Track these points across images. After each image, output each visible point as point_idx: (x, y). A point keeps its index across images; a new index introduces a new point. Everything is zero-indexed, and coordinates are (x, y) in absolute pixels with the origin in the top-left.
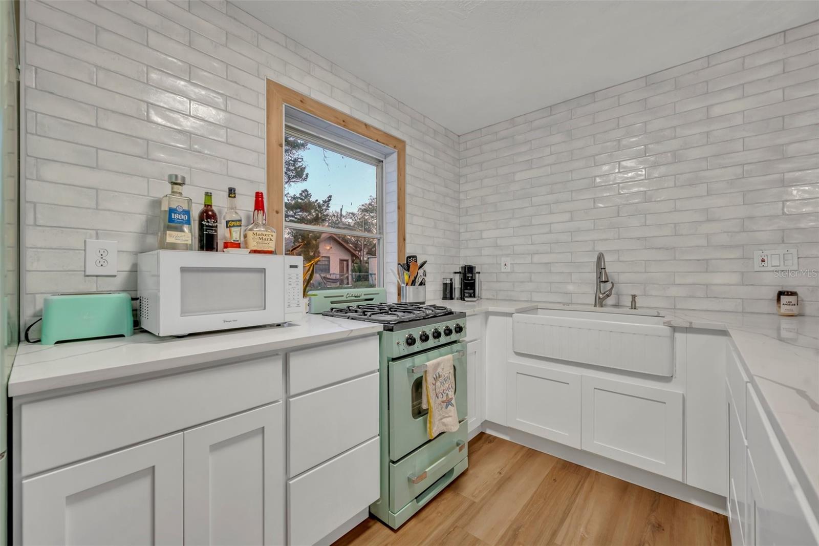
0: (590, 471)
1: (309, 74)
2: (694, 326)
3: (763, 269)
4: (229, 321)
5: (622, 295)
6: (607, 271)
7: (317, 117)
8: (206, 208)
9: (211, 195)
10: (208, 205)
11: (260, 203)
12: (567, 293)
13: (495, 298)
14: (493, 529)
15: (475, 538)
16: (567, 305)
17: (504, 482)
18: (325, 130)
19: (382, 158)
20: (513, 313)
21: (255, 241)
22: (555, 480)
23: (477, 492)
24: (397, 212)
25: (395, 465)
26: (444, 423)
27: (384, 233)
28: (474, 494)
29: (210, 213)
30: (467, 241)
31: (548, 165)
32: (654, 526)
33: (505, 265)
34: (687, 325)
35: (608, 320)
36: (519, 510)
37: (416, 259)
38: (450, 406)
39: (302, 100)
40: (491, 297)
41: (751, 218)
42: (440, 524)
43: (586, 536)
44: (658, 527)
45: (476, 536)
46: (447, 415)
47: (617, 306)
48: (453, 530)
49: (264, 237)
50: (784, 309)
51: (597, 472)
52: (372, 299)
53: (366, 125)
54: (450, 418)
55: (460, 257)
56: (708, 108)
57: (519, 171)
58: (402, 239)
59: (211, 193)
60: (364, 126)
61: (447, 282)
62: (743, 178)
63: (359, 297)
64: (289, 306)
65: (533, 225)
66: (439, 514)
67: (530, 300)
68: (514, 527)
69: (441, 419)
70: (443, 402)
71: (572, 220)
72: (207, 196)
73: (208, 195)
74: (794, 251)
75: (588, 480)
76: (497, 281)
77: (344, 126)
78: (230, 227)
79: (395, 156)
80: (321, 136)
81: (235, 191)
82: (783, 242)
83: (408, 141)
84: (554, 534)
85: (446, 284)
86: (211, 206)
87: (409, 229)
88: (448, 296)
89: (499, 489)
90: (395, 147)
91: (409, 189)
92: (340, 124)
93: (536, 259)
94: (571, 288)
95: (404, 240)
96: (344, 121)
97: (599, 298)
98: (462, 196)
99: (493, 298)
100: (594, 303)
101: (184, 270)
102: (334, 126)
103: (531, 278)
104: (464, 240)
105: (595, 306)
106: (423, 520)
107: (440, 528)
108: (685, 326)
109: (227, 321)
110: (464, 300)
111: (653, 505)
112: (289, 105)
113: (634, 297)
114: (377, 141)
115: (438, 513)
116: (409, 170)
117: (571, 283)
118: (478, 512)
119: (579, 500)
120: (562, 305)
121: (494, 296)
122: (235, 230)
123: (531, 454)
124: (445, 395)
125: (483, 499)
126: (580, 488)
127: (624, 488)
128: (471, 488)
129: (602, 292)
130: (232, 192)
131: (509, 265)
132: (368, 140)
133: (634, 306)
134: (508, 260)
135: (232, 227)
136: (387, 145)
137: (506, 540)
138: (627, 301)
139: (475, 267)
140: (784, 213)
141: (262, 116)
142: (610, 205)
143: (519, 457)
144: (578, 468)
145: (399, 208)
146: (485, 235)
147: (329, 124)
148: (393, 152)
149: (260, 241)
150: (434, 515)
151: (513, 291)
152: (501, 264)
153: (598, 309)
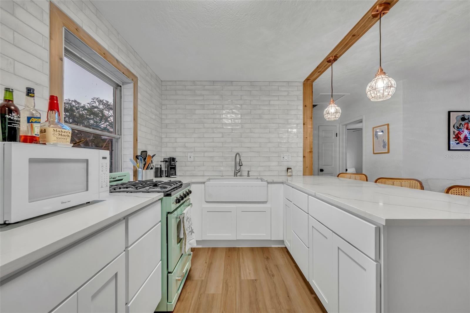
0: (239, 248)
1: (82, 10)
2: (274, 181)
3: (283, 160)
4: (65, 203)
5: (243, 171)
6: (242, 161)
7: (87, 45)
8: (6, 103)
9: (12, 92)
10: (9, 101)
11: (56, 104)
12: (221, 171)
13: (185, 175)
14: (217, 287)
15: (212, 294)
16: (222, 177)
17: (210, 266)
18: (87, 55)
19: (121, 84)
20: (205, 182)
21: (55, 136)
22: (229, 256)
23: (201, 275)
24: (133, 122)
25: (172, 274)
26: (190, 243)
27: (122, 135)
28: (200, 277)
29: (13, 108)
30: (167, 143)
31: (212, 109)
32: (266, 258)
33: (190, 157)
34: (272, 181)
35: (238, 182)
36: (223, 274)
37: (147, 153)
38: (193, 233)
39: (77, 29)
40: (182, 175)
41: (281, 142)
42: (193, 297)
43: (250, 272)
44: (268, 258)
45: (212, 293)
46: (192, 239)
47: (241, 176)
48: (201, 296)
49: (63, 134)
50: (289, 174)
51: (241, 247)
52: (122, 180)
53: (117, 60)
54: (193, 240)
55: (161, 152)
56: (270, 101)
57: (198, 109)
58: (136, 140)
59: (12, 90)
60: (116, 61)
61: (159, 167)
62: (278, 128)
63: (115, 178)
64: (102, 187)
65: (205, 138)
66: (190, 293)
67: (203, 175)
68: (225, 281)
69: (189, 241)
70: (190, 232)
71: (223, 137)
72: (8, 92)
73: (10, 91)
74: (290, 154)
75: (240, 252)
76: (186, 166)
77: (105, 57)
78: (32, 122)
79: (132, 85)
80: (83, 58)
81: (33, 91)
82: (288, 151)
83: (139, 78)
84: (240, 276)
85: (158, 168)
86: (12, 101)
87: (139, 133)
88: (159, 175)
89: (209, 269)
90: (132, 79)
91: (140, 109)
92: (100, 54)
93: (206, 154)
94: (222, 168)
95: (137, 140)
96: (104, 54)
97: (236, 172)
98: (163, 117)
99: (183, 175)
100: (234, 175)
101: (32, 161)
102: (98, 55)
103: (204, 164)
104: (165, 142)
105: (234, 176)
106: (183, 300)
107: (194, 298)
108: (271, 181)
109: (63, 203)
110: (170, 177)
111: (263, 252)
112: (67, 29)
113: (249, 171)
114: (123, 73)
115: (188, 293)
116: (139, 96)
117: (223, 166)
118: (207, 283)
119: (241, 260)
120: (220, 177)
121: (183, 174)
122: (37, 126)
123: (214, 250)
124: (190, 228)
125: (205, 277)
126: (239, 256)
127: (252, 249)
128: (197, 275)
129: (237, 170)
130: (30, 92)
131: (192, 158)
132: (118, 71)
133: (248, 176)
134: (192, 155)
135: (34, 122)
136: (128, 77)
137: (225, 288)
138: (245, 174)
139: (176, 158)
140: (288, 142)
141: (46, 31)
142: (238, 132)
143: (210, 253)
144: (234, 249)
145: (134, 120)
146: (178, 140)
147: (95, 53)
148: (131, 82)
149: (60, 136)
150: (187, 295)
151: (195, 171)
152: (188, 157)
153: (236, 177)
